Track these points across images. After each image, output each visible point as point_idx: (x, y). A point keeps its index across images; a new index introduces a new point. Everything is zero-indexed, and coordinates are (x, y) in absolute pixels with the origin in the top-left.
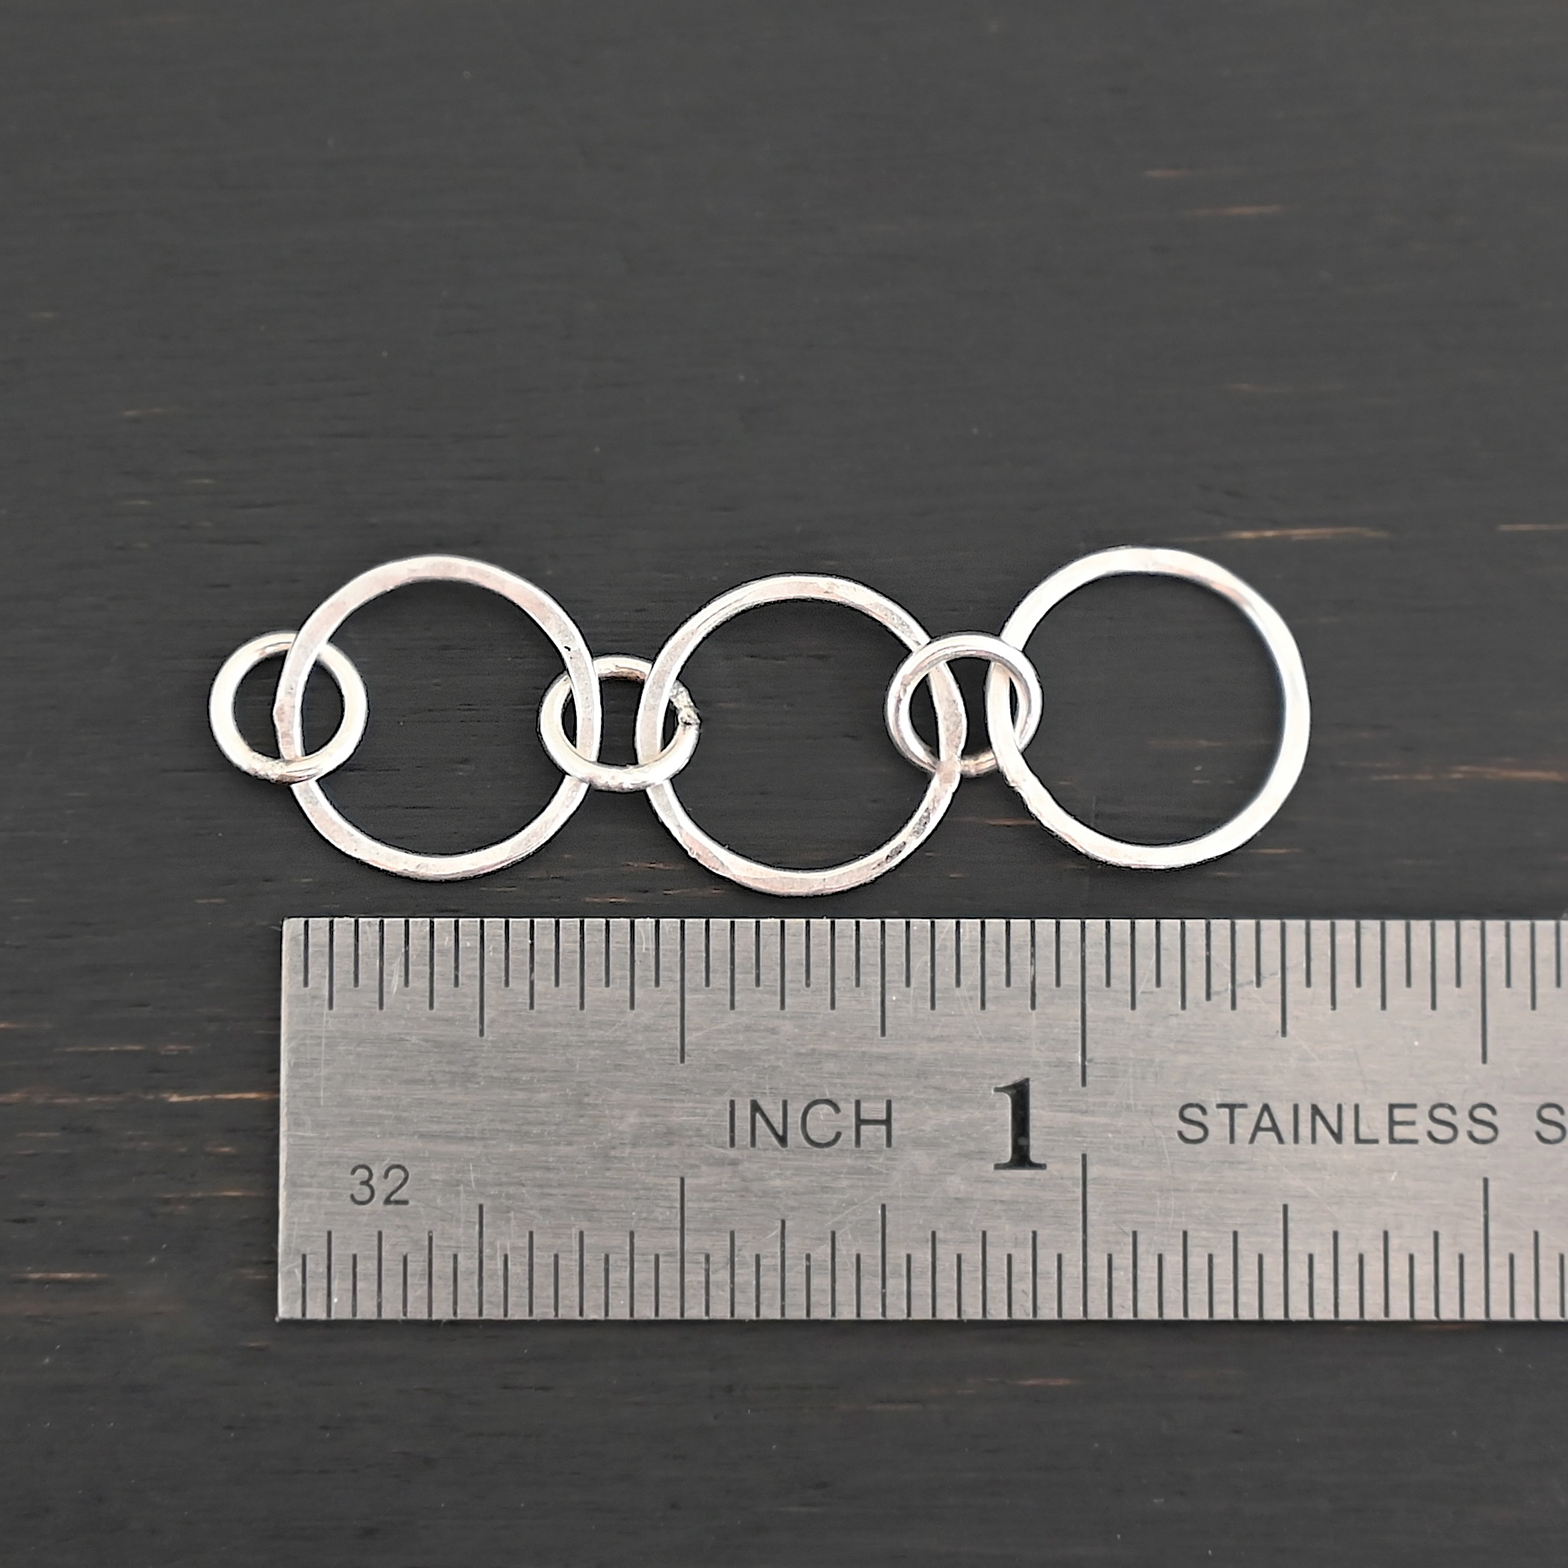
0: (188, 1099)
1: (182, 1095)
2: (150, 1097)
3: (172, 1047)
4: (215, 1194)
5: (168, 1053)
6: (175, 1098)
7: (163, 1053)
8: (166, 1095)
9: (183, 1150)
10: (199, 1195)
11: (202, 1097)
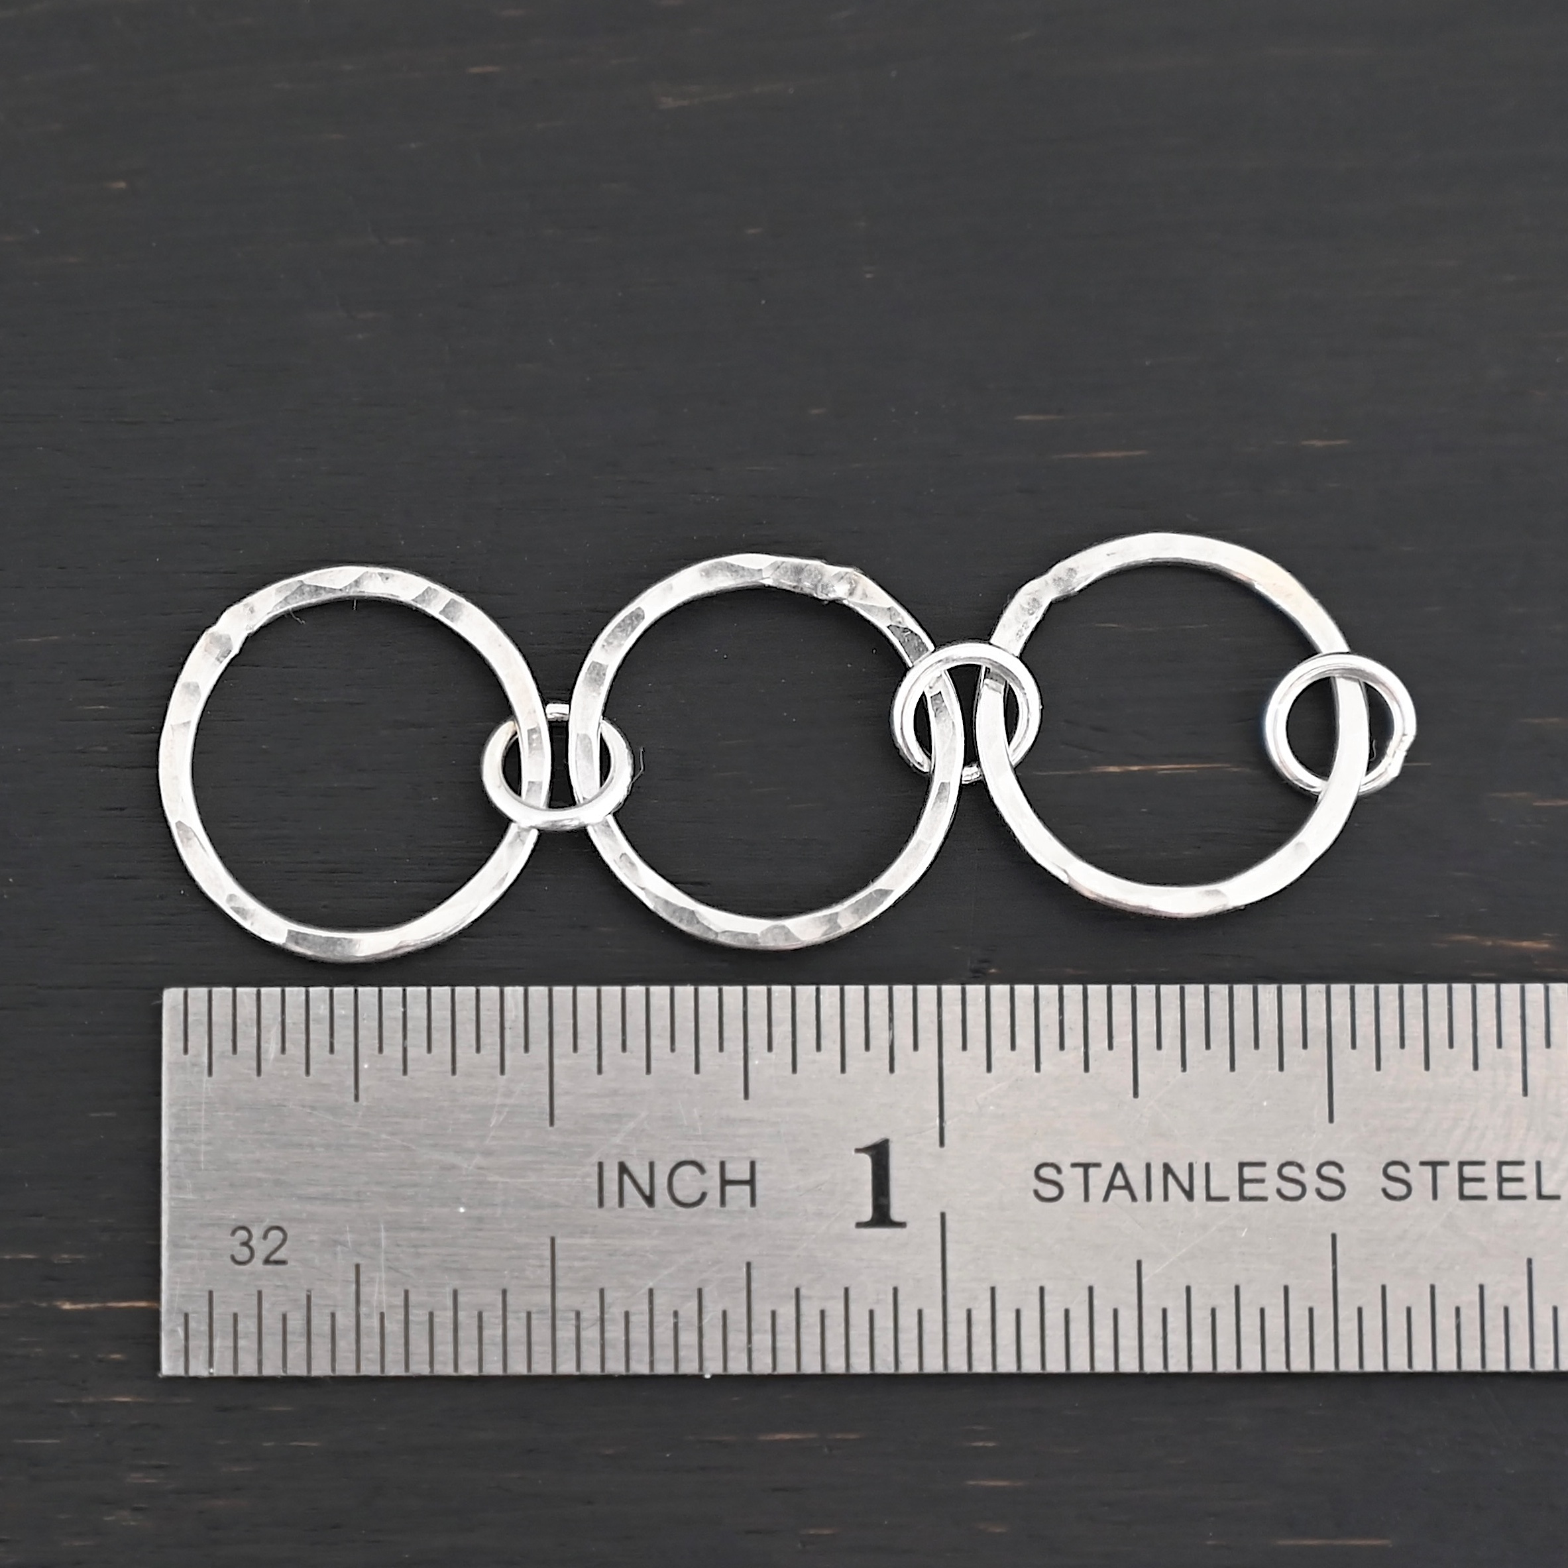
0: (80, 1306)
1: (74, 1302)
2: (44, 1305)
3: (66, 1256)
4: (105, 1400)
5: (60, 1262)
6: (67, 1306)
7: (56, 1262)
8: (58, 1303)
9: (76, 1356)
10: (91, 1399)
11: (92, 1306)
